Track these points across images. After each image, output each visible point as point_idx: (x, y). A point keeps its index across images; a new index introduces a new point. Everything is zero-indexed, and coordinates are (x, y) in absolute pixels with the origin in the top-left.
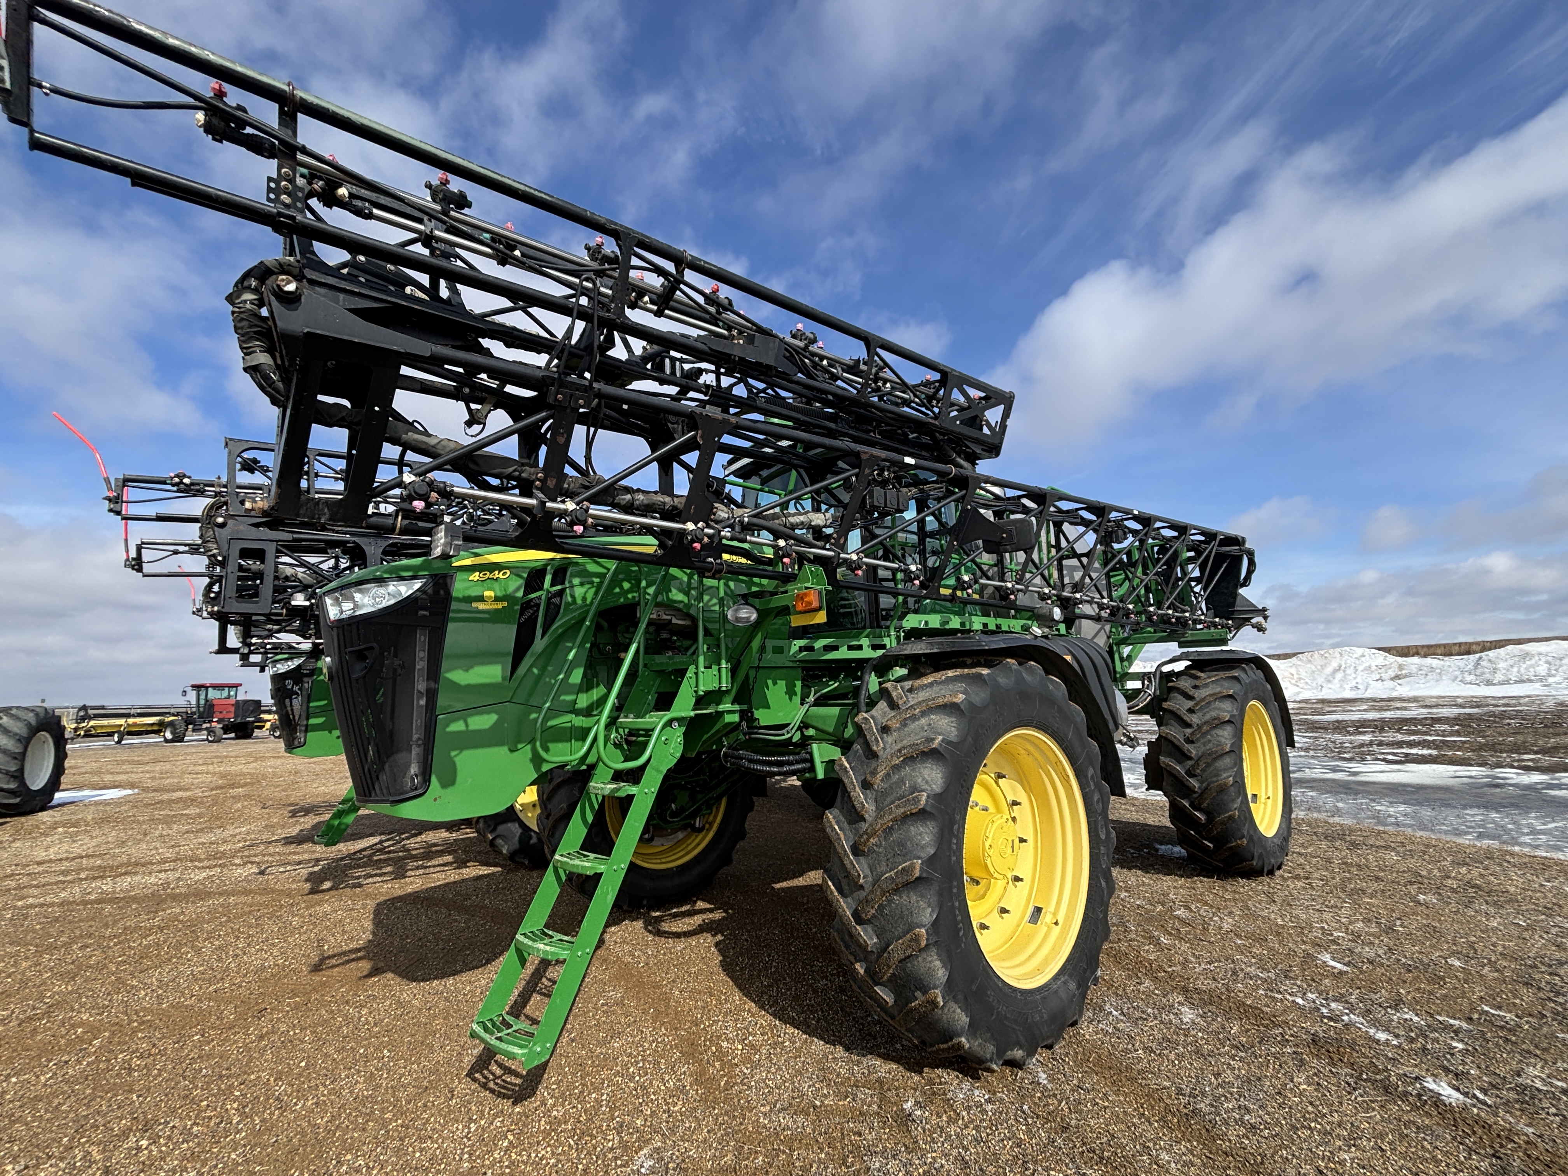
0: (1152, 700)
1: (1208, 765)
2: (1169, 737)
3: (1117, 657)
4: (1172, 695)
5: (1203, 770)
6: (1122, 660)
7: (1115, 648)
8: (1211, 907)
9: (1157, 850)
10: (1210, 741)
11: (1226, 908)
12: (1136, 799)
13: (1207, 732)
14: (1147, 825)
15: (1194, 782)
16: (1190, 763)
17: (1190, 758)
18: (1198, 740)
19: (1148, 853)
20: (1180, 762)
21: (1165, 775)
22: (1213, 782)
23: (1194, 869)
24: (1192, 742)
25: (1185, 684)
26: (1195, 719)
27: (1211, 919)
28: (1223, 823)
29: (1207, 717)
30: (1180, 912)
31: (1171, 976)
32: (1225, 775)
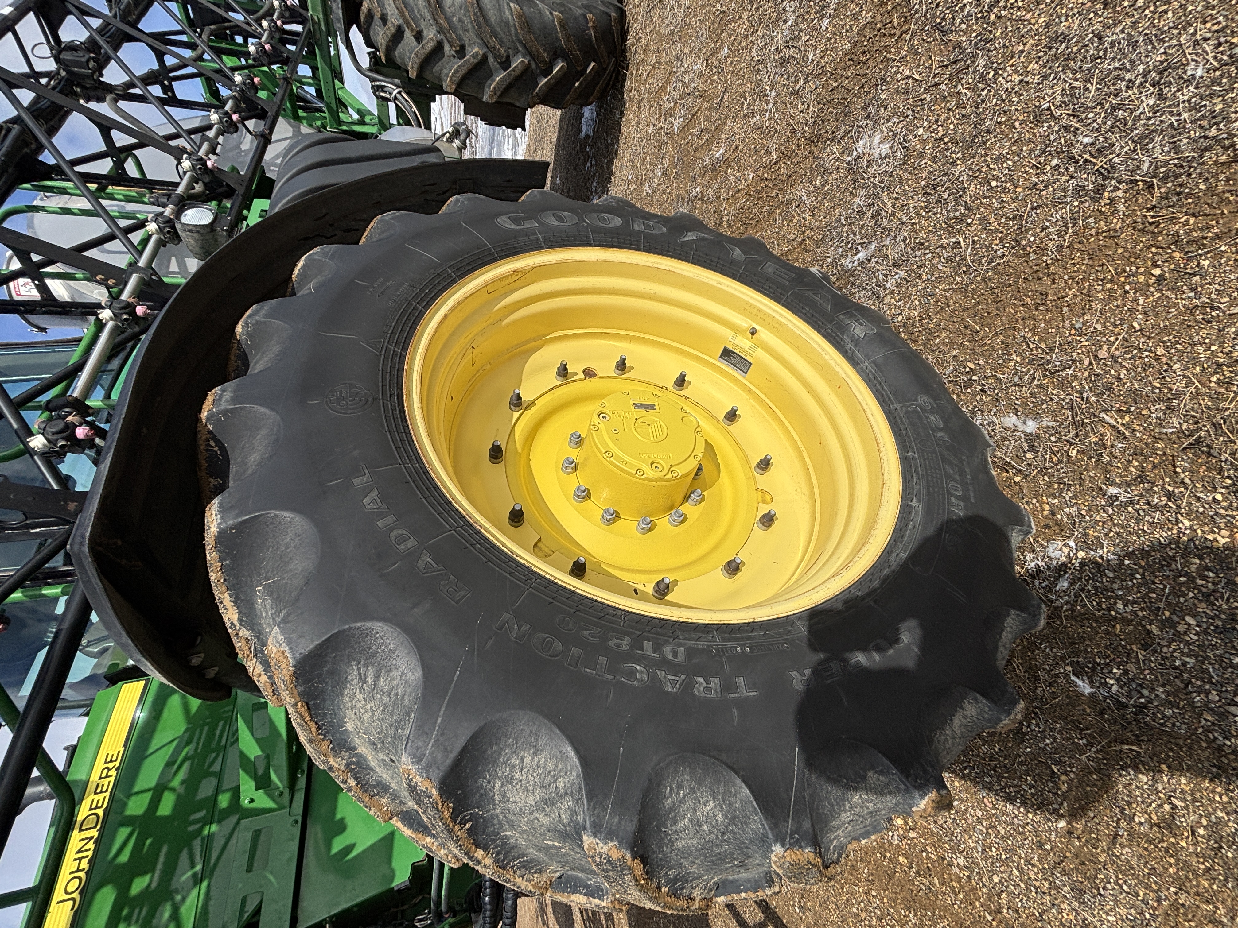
0: (408, 93)
1: (494, 34)
2: (457, 79)
3: (358, 128)
4: (399, 61)
5: (501, 43)
6: (362, 122)
7: (345, 128)
8: (668, 82)
9: (588, 136)
10: (460, 20)
11: (670, 64)
12: (529, 146)
13: (448, 20)
14: (558, 139)
15: (518, 62)
16: (491, 60)
17: (485, 58)
18: (460, 38)
19: (591, 147)
20: (490, 75)
21: (506, 100)
22: (517, 34)
23: (614, 97)
24: (463, 47)
25: (381, 36)
26: (431, 34)
27: (687, 85)
28: (568, 37)
29: (428, 16)
30: (677, 123)
31: (784, 155)
32: (508, 13)
